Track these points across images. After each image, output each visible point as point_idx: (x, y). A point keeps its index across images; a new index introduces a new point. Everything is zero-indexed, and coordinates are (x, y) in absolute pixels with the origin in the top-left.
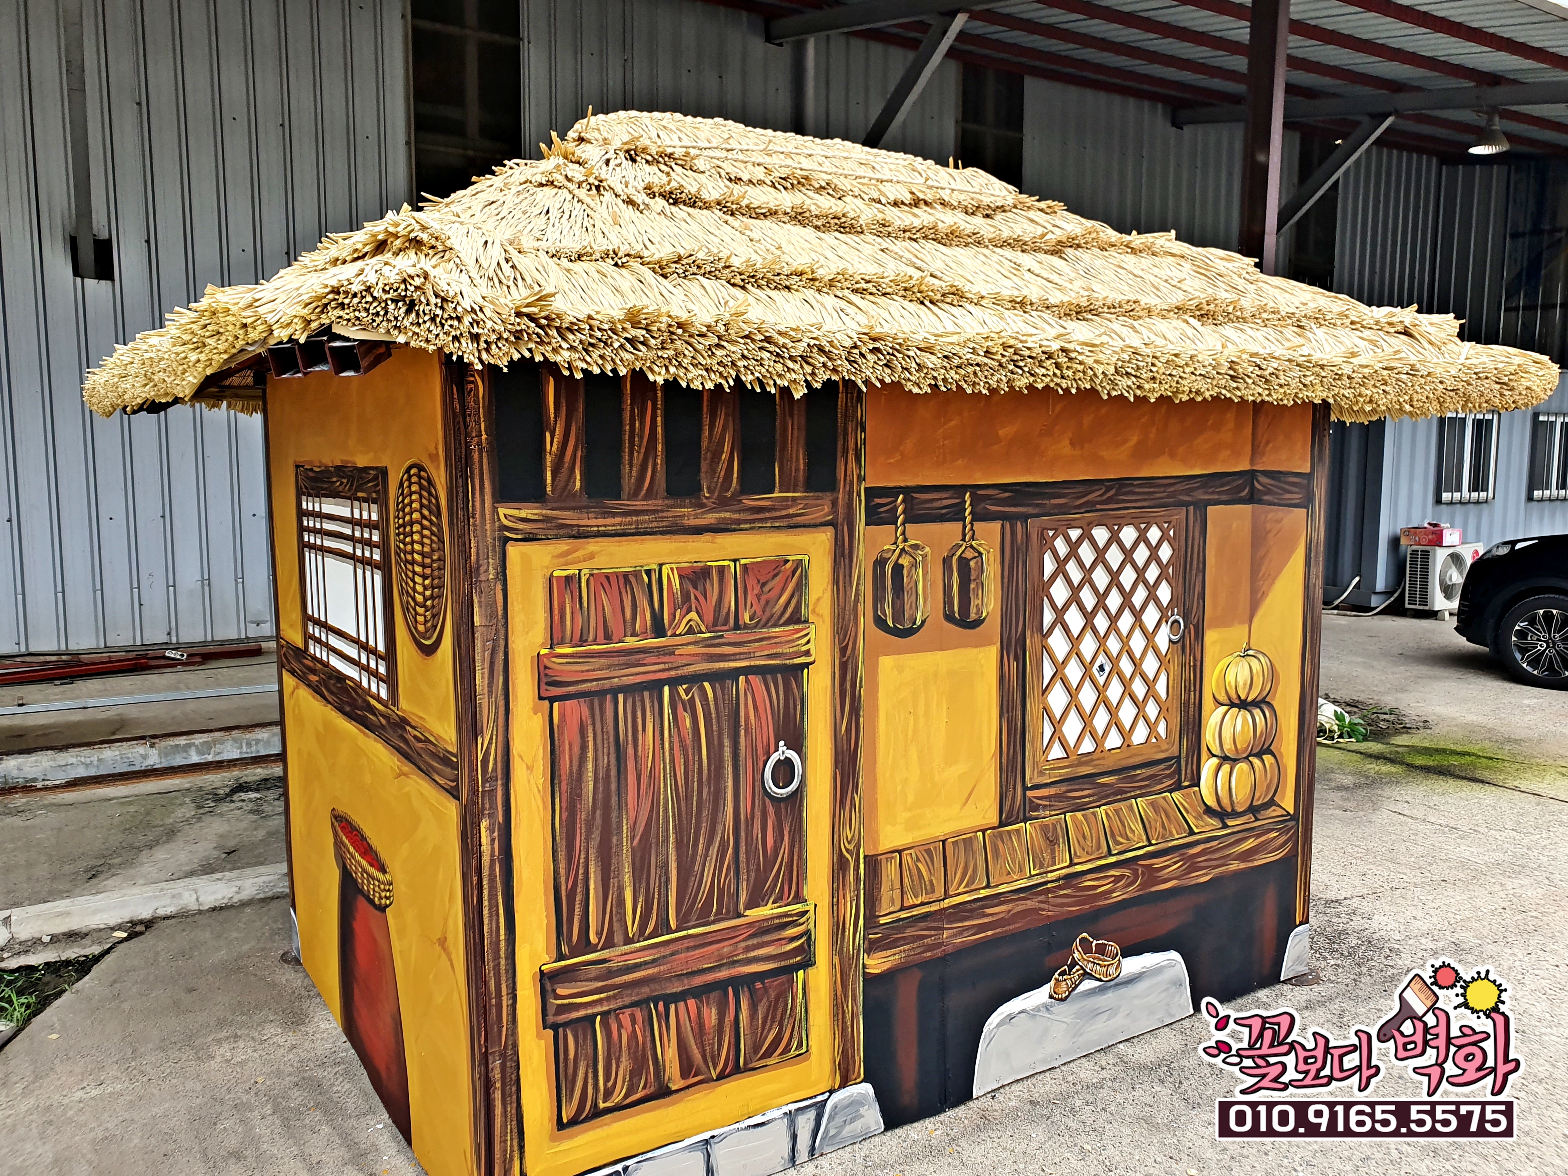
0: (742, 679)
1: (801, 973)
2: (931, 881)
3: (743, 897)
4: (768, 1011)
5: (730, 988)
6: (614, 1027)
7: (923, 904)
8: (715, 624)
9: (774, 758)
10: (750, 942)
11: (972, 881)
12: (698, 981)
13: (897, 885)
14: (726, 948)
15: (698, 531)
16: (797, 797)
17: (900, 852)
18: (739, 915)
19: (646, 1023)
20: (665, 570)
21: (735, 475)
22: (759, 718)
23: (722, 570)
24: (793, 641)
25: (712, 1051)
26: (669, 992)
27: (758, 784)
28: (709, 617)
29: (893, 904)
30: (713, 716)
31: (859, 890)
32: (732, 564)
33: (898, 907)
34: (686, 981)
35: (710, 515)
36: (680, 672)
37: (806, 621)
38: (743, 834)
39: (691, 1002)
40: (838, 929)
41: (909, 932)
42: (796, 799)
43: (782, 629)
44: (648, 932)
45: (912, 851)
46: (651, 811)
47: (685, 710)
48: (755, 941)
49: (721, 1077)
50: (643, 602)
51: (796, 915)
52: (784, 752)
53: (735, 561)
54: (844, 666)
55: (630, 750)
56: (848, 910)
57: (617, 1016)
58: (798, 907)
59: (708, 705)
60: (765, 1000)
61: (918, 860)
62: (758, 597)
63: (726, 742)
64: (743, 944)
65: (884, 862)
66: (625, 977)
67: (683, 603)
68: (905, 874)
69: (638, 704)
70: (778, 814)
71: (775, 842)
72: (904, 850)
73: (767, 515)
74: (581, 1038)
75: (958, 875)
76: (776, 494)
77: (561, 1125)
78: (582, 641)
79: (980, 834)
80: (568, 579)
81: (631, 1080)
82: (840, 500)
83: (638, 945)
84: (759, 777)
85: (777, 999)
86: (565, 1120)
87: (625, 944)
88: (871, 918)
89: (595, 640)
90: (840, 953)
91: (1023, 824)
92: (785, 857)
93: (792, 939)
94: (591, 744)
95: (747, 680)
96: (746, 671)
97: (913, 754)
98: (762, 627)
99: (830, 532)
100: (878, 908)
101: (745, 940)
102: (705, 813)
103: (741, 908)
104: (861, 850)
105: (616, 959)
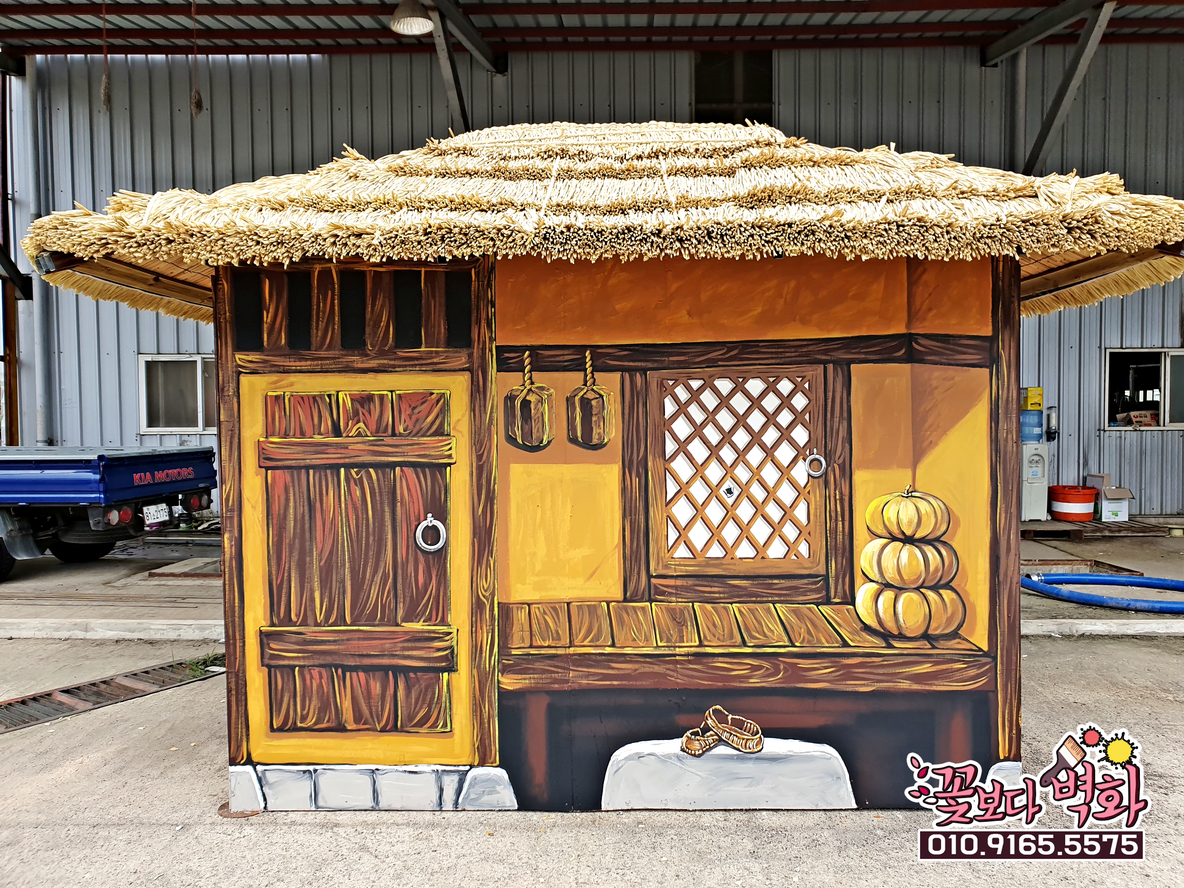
0: (398, 469)
1: (446, 675)
2: (557, 632)
3: (400, 613)
4: (420, 694)
5: (390, 672)
6: (308, 677)
7: (549, 647)
8: (377, 431)
9: (424, 524)
10: (406, 645)
11: (597, 638)
12: (367, 661)
13: (527, 627)
14: (387, 644)
15: (365, 371)
16: (442, 554)
17: (529, 605)
18: (397, 625)
19: (330, 680)
20: (341, 395)
21: (391, 337)
22: (412, 497)
23: (382, 397)
24: (438, 447)
25: (377, 712)
26: (345, 663)
27: (411, 540)
28: (374, 427)
29: (523, 642)
30: (377, 491)
31: (493, 625)
32: (390, 394)
33: (528, 645)
34: (358, 659)
35: (373, 362)
36: (352, 460)
37: (448, 435)
38: (400, 571)
39: (362, 674)
40: (476, 650)
41: (538, 665)
42: (442, 555)
43: (429, 438)
44: (330, 622)
45: (540, 606)
46: (333, 545)
47: (356, 485)
48: (410, 645)
49: (383, 730)
50: (326, 414)
51: (442, 633)
52: (430, 521)
53: (392, 391)
54: (480, 469)
55: (318, 505)
56: (485, 638)
57: (310, 670)
58: (444, 629)
59: (373, 483)
60: (417, 686)
61: (545, 613)
62: (410, 416)
63: (387, 509)
64: (400, 645)
65: (515, 610)
66: (315, 647)
67: (354, 417)
68: (533, 622)
69: (323, 477)
70: (427, 562)
71: (425, 581)
72: (533, 604)
73: (416, 362)
74: (286, 678)
75: (583, 631)
76: (423, 349)
77: (272, 729)
78: (286, 436)
79: (604, 604)
80: (277, 397)
81: (319, 713)
82: (475, 354)
83: (324, 628)
84: (412, 535)
85: (427, 688)
86: (275, 727)
87: (315, 626)
88: (504, 649)
89: (294, 435)
90: (478, 668)
91: (648, 604)
92: (434, 591)
93: (439, 650)
94: (292, 498)
95: (402, 471)
96: (401, 464)
97: (541, 535)
98: (413, 436)
99: (467, 375)
100: (510, 642)
101: (401, 642)
102: (371, 553)
103: (399, 621)
104: (496, 598)
105: (310, 634)
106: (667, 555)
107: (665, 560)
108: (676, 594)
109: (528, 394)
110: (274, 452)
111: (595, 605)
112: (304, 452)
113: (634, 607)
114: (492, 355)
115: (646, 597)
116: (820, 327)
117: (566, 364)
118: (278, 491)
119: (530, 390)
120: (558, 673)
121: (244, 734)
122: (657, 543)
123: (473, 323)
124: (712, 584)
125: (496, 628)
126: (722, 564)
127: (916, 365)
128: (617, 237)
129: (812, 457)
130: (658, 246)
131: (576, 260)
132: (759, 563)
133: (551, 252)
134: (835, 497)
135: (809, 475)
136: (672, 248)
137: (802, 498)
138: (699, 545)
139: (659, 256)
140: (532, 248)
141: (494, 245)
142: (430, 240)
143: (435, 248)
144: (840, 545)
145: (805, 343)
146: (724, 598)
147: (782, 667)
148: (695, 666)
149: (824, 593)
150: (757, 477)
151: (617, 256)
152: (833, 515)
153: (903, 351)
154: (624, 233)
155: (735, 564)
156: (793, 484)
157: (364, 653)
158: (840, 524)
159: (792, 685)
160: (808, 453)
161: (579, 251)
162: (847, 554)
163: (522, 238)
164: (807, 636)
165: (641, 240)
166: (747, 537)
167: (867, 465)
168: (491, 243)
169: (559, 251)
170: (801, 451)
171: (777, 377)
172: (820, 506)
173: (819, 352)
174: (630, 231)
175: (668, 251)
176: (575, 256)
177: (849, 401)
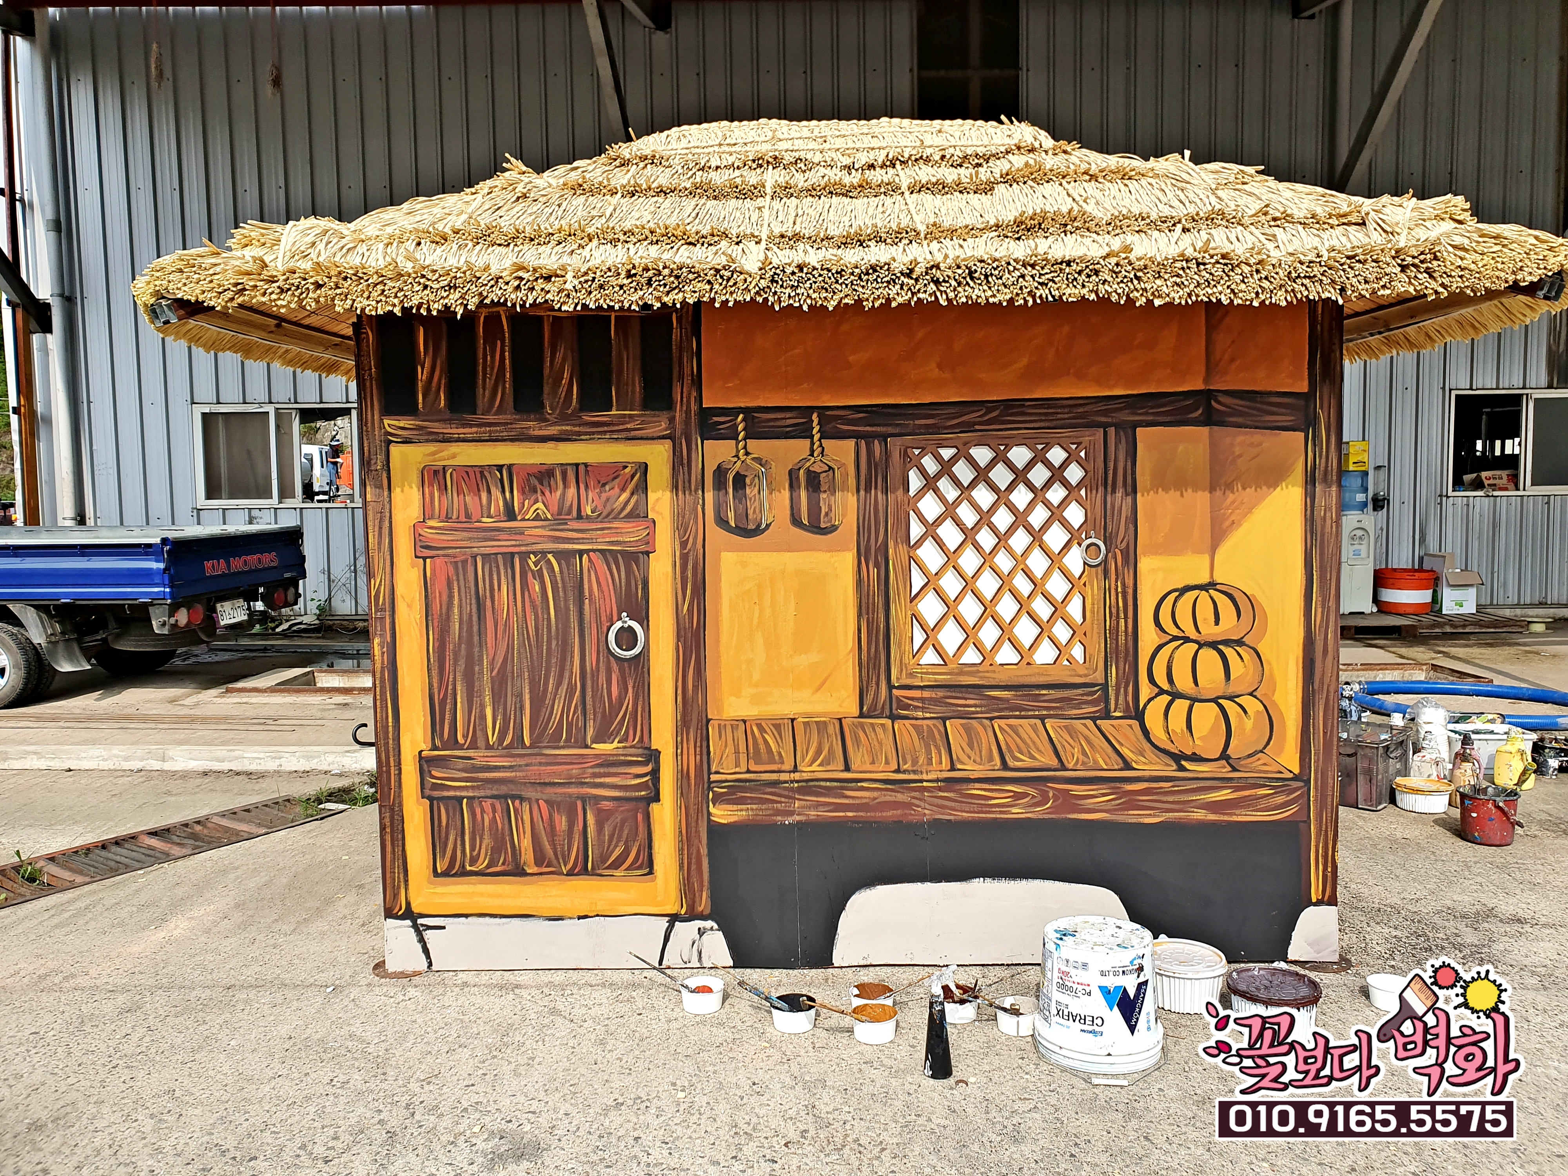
0: (585, 559)
2: (779, 753)
3: (590, 733)
4: (614, 830)
5: (578, 804)
6: (479, 811)
7: (770, 772)
8: (560, 514)
9: (619, 625)
10: (597, 770)
11: (827, 761)
12: (551, 791)
13: (743, 749)
14: (575, 770)
15: (543, 439)
16: (640, 660)
17: (745, 722)
18: (587, 746)
19: (505, 815)
21: (574, 396)
22: (603, 594)
23: (565, 471)
24: (633, 532)
25: (563, 851)
26: (524, 794)
27: (602, 644)
28: (555, 509)
29: (739, 765)
30: (560, 587)
33: (744, 769)
34: (539, 789)
35: (553, 428)
36: (529, 548)
38: (589, 683)
39: (544, 807)
40: (682, 777)
41: (757, 794)
42: (640, 662)
43: (621, 522)
44: (505, 743)
45: (758, 723)
46: (505, 651)
47: (535, 579)
48: (602, 770)
49: (570, 874)
50: (497, 493)
52: (627, 621)
54: (684, 558)
55: (488, 603)
57: (481, 802)
59: (555, 578)
60: (611, 821)
61: (764, 730)
62: (599, 495)
63: (572, 607)
64: (591, 771)
65: (729, 728)
66: (487, 775)
67: (531, 495)
68: (751, 742)
69: (494, 569)
70: (622, 671)
71: (620, 693)
72: (750, 720)
73: (606, 429)
74: (452, 813)
75: (810, 754)
76: (613, 412)
77: (436, 874)
78: (447, 519)
79: (836, 722)
80: (436, 472)
81: (492, 854)
82: (677, 418)
83: (497, 752)
84: (604, 638)
85: (623, 822)
86: (439, 871)
87: (486, 749)
89: (458, 518)
90: (685, 797)
91: (889, 720)
92: (630, 708)
93: (637, 776)
94: (456, 595)
95: (590, 560)
96: (589, 553)
97: (759, 639)
98: (603, 520)
99: (667, 444)
101: (592, 767)
102: (554, 660)
103: (589, 741)
105: (480, 759)
106: (913, 661)
107: (909, 668)
108: (923, 708)
109: (742, 466)
110: (434, 539)
111: (825, 722)
112: (470, 539)
113: (872, 724)
115: (887, 712)
116: (1099, 382)
117: (789, 429)
118: (440, 585)
119: (744, 462)
120: (781, 802)
121: (402, 879)
122: (900, 645)
123: (675, 380)
124: (967, 696)
126: (979, 672)
127: (1215, 428)
128: (860, 279)
129: (1089, 541)
130: (910, 289)
131: (810, 307)
132: (1024, 670)
133: (779, 298)
134: (1116, 589)
135: (1085, 563)
136: (925, 292)
137: (1076, 590)
138: (951, 649)
139: (909, 301)
140: (757, 293)
141: (711, 290)
142: (634, 284)
143: (641, 293)
144: (1122, 648)
145: (1081, 402)
146: (982, 713)
147: (1051, 794)
148: (946, 794)
149: (1103, 705)
150: (1022, 566)
151: (859, 302)
152: (1114, 610)
153: (1200, 411)
154: (867, 274)
155: (994, 672)
156: (1066, 574)
157: (547, 781)
158: (1122, 622)
159: (1063, 816)
160: (1083, 536)
161: (814, 296)
162: (1131, 658)
163: (745, 280)
164: (1081, 757)
165: (888, 282)
166: (1009, 639)
167: (1155, 550)
168: (708, 287)
169: (789, 297)
170: (1076, 534)
171: (1047, 444)
172: (1099, 601)
173: (1098, 413)
174: (875, 271)
175: (921, 296)
176: (809, 301)
177: (1134, 473)
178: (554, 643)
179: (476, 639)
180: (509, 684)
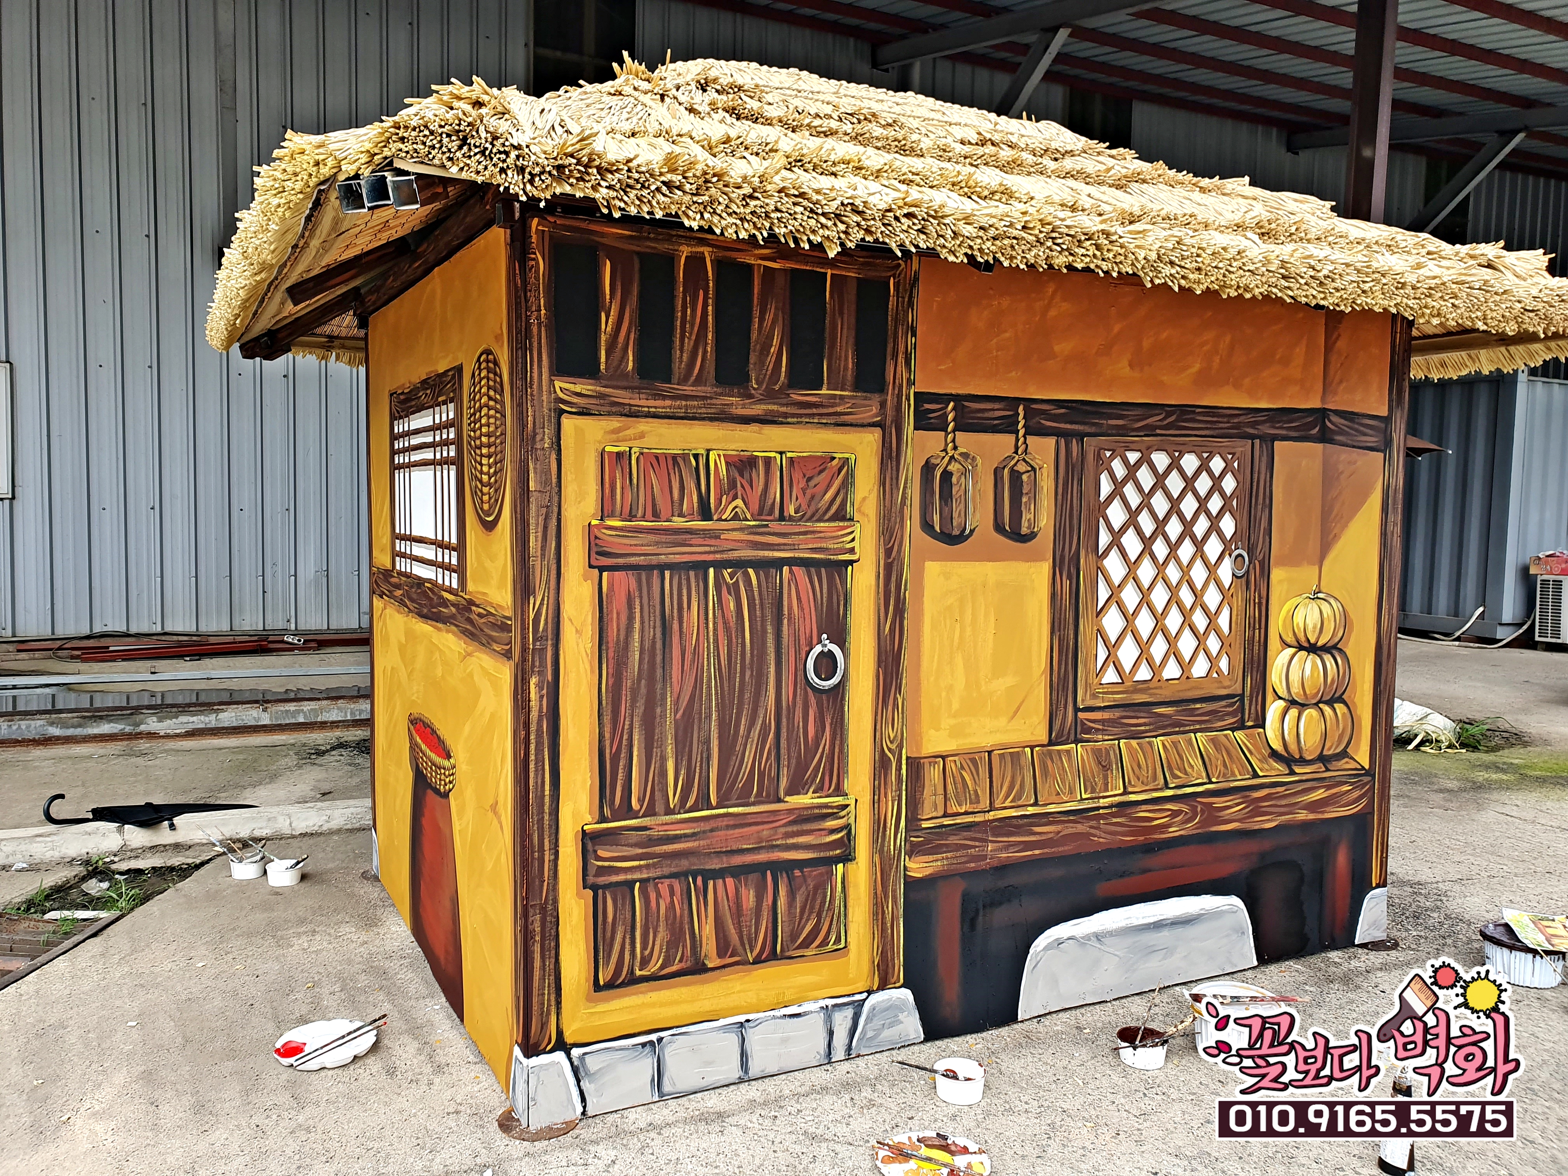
0: (786, 569)
1: (840, 866)
2: (976, 791)
3: (784, 783)
4: (807, 900)
5: (769, 872)
6: (653, 896)
7: (966, 813)
8: (760, 513)
9: (818, 649)
10: (789, 829)
11: (1018, 797)
12: (738, 860)
13: (941, 791)
14: (765, 831)
15: (745, 420)
16: (839, 691)
17: (944, 758)
18: (780, 800)
19: (685, 896)
20: (713, 456)
21: (783, 369)
22: (803, 609)
23: (768, 461)
24: (838, 537)
25: (749, 934)
26: (707, 867)
27: (800, 673)
28: (755, 507)
29: (936, 809)
30: (757, 602)
31: (900, 790)
32: (778, 456)
33: (941, 813)
34: (725, 859)
35: (758, 406)
36: (725, 556)
37: (851, 519)
38: (784, 720)
39: (730, 881)
40: (878, 827)
41: (953, 840)
42: (838, 693)
43: (827, 524)
44: (688, 805)
45: (956, 758)
46: (695, 687)
47: (729, 593)
48: (795, 828)
49: (757, 961)
50: (691, 485)
51: (837, 807)
52: (825, 645)
53: (781, 453)
54: (889, 567)
55: (673, 626)
56: (890, 809)
57: (657, 884)
58: (839, 800)
59: (752, 591)
60: (803, 889)
61: (962, 767)
62: (804, 491)
63: (770, 629)
64: (783, 830)
65: (927, 766)
66: (665, 847)
67: (730, 490)
68: (948, 781)
69: (684, 582)
70: (820, 705)
71: (816, 732)
72: (948, 756)
73: (815, 411)
74: (619, 903)
75: (1005, 789)
76: (824, 391)
77: (597, 987)
78: (631, 517)
79: (1028, 750)
80: (619, 455)
81: (667, 951)
82: (889, 403)
83: (679, 816)
84: (802, 666)
85: (816, 888)
86: (602, 983)
87: (666, 814)
88: (913, 821)
89: (644, 516)
90: (881, 852)
91: (1074, 745)
92: (827, 747)
93: (833, 831)
94: (638, 615)
95: (791, 571)
96: (790, 562)
97: (959, 661)
98: (807, 521)
99: (877, 433)
100: (920, 812)
101: (784, 825)
102: (747, 696)
103: (782, 794)
104: (904, 751)
105: (657, 828)
106: (1096, 681)
107: (1093, 688)
108: (1103, 730)
109: (949, 463)
110: (612, 543)
111: (1018, 752)
112: (657, 543)
113: (1059, 752)
114: (909, 405)
115: (1072, 737)
117: (996, 422)
118: (618, 604)
119: (952, 457)
120: (975, 847)
121: (553, 1003)
122: (1086, 665)
123: (889, 358)
125: (904, 793)
126: (1149, 689)
127: (1328, 446)
129: (1237, 552)
132: (1185, 685)
134: (1254, 601)
135: (1233, 574)
137: (1225, 602)
138: (1127, 666)
144: (1256, 658)
146: (1149, 731)
147: (1198, 809)
148: (1118, 820)
149: (1239, 716)
150: (1187, 577)
152: (1252, 620)
153: (1319, 429)
155: (1161, 687)
156: (1219, 585)
157: (734, 848)
158: (1257, 632)
159: (1209, 829)
160: (1233, 547)
162: (1261, 666)
164: (1222, 769)
166: (1174, 653)
167: (1285, 561)
170: (1228, 545)
171: (1212, 452)
172: (1241, 611)
178: (748, 673)
179: (659, 672)
180: (696, 727)
